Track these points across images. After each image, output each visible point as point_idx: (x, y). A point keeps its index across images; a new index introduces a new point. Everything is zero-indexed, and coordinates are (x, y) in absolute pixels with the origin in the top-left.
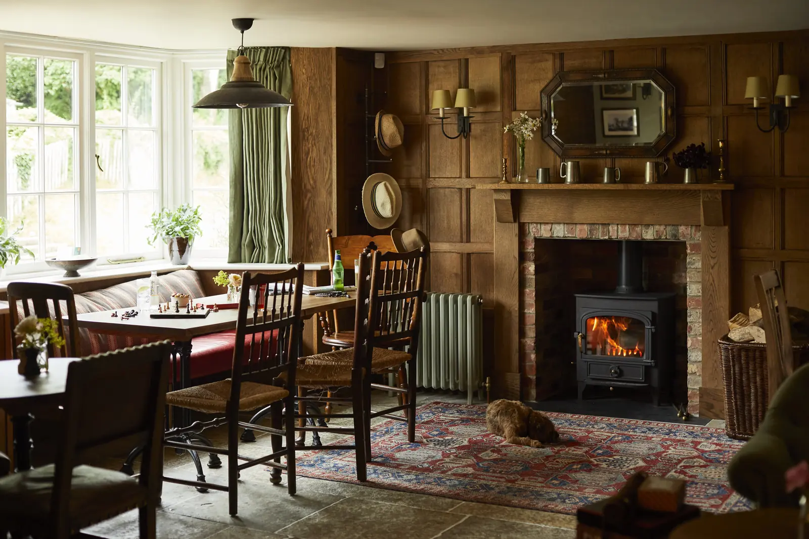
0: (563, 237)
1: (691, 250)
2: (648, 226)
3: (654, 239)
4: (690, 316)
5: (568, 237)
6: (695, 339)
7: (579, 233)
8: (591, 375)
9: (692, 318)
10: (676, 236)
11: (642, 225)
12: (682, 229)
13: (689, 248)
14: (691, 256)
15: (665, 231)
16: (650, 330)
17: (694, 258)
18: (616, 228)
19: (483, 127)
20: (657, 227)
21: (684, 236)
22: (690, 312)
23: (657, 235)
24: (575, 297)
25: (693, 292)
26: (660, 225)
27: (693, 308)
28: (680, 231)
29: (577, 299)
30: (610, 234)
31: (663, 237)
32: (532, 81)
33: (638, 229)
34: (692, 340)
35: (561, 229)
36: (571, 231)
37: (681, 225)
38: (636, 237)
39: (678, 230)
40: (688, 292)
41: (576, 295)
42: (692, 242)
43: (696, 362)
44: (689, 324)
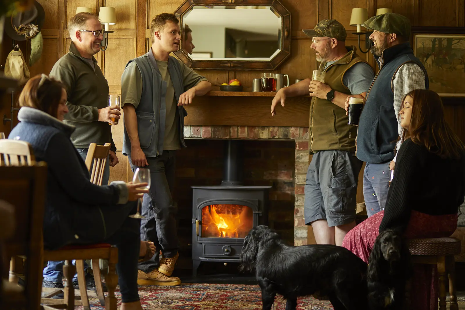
0: (190, 137)
1: (300, 147)
2: (263, 127)
3: (269, 138)
4: (298, 200)
5: (194, 137)
6: (300, 219)
7: (204, 133)
8: (206, 254)
9: (299, 202)
10: (287, 136)
11: (258, 127)
12: (292, 130)
13: (298, 146)
14: (299, 152)
15: (278, 132)
16: (257, 215)
17: (302, 154)
18: (236, 130)
19: (117, 41)
20: (271, 129)
21: (293, 136)
22: (297, 198)
23: (272, 135)
24: (192, 189)
25: (300, 181)
26: (274, 127)
27: (300, 195)
28: (291, 132)
29: (194, 190)
30: (231, 134)
31: (277, 137)
32: (164, 4)
33: (256, 130)
34: (299, 221)
35: (188, 130)
36: (197, 132)
37: (291, 127)
38: (253, 137)
39: (289, 131)
40: (296, 181)
41: (194, 187)
42: (301, 141)
43: (302, 238)
44: (296, 208)
